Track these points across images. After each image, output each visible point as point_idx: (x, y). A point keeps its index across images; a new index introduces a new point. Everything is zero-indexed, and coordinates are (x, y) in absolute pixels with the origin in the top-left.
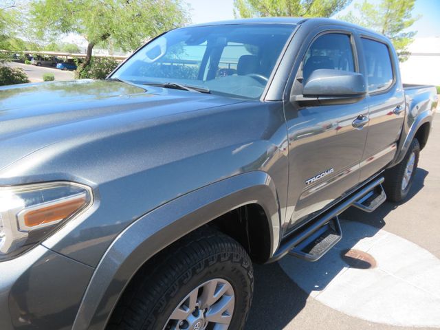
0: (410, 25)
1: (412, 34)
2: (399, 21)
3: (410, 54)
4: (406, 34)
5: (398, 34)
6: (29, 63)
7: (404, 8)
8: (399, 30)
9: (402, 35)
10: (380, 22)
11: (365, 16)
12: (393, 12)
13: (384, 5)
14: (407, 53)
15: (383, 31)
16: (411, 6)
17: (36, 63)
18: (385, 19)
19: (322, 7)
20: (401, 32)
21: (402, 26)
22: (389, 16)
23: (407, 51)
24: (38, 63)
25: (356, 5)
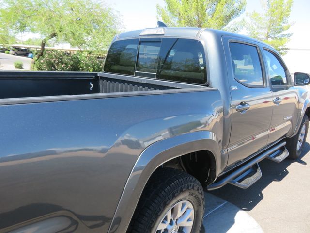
0: (287, 29)
1: (289, 35)
2: (279, 25)
3: (289, 49)
4: (285, 35)
5: (279, 35)
6: (8, 53)
7: (282, 16)
8: (279, 32)
9: (282, 36)
10: (265, 26)
11: (254, 21)
12: (274, 19)
13: (268, 14)
14: (287, 49)
15: (268, 32)
16: (288, 15)
17: (14, 53)
18: (269, 24)
19: (222, 15)
20: (281, 34)
21: (282, 29)
22: (272, 21)
23: (286, 47)
24: (15, 53)
25: (247, 13)
